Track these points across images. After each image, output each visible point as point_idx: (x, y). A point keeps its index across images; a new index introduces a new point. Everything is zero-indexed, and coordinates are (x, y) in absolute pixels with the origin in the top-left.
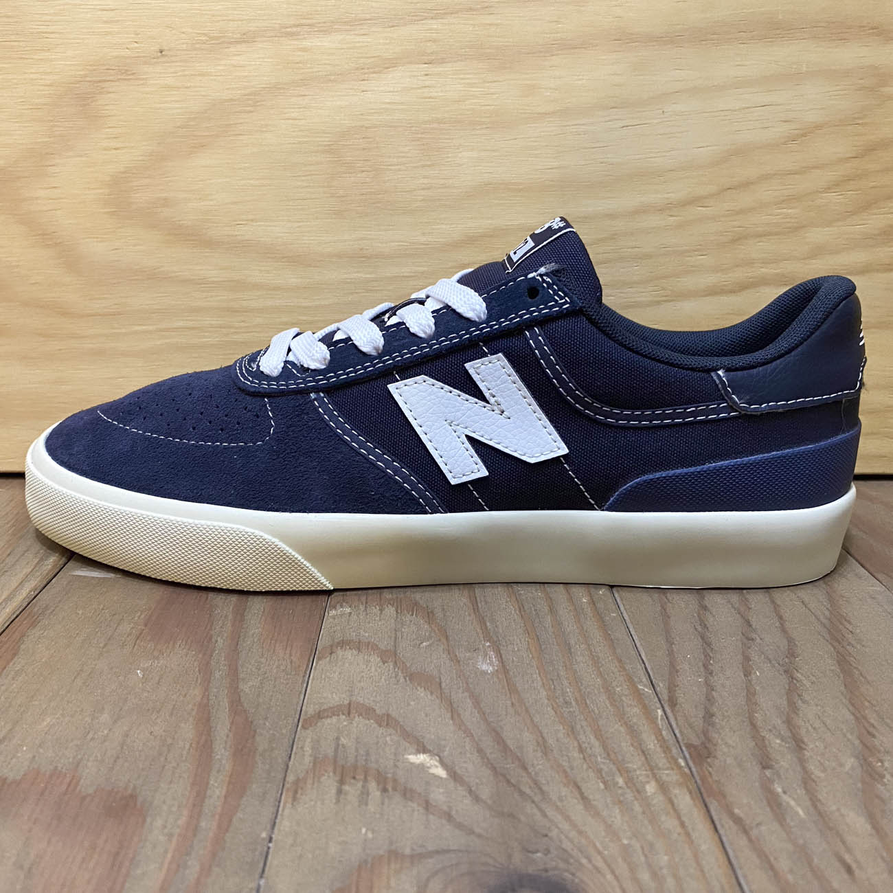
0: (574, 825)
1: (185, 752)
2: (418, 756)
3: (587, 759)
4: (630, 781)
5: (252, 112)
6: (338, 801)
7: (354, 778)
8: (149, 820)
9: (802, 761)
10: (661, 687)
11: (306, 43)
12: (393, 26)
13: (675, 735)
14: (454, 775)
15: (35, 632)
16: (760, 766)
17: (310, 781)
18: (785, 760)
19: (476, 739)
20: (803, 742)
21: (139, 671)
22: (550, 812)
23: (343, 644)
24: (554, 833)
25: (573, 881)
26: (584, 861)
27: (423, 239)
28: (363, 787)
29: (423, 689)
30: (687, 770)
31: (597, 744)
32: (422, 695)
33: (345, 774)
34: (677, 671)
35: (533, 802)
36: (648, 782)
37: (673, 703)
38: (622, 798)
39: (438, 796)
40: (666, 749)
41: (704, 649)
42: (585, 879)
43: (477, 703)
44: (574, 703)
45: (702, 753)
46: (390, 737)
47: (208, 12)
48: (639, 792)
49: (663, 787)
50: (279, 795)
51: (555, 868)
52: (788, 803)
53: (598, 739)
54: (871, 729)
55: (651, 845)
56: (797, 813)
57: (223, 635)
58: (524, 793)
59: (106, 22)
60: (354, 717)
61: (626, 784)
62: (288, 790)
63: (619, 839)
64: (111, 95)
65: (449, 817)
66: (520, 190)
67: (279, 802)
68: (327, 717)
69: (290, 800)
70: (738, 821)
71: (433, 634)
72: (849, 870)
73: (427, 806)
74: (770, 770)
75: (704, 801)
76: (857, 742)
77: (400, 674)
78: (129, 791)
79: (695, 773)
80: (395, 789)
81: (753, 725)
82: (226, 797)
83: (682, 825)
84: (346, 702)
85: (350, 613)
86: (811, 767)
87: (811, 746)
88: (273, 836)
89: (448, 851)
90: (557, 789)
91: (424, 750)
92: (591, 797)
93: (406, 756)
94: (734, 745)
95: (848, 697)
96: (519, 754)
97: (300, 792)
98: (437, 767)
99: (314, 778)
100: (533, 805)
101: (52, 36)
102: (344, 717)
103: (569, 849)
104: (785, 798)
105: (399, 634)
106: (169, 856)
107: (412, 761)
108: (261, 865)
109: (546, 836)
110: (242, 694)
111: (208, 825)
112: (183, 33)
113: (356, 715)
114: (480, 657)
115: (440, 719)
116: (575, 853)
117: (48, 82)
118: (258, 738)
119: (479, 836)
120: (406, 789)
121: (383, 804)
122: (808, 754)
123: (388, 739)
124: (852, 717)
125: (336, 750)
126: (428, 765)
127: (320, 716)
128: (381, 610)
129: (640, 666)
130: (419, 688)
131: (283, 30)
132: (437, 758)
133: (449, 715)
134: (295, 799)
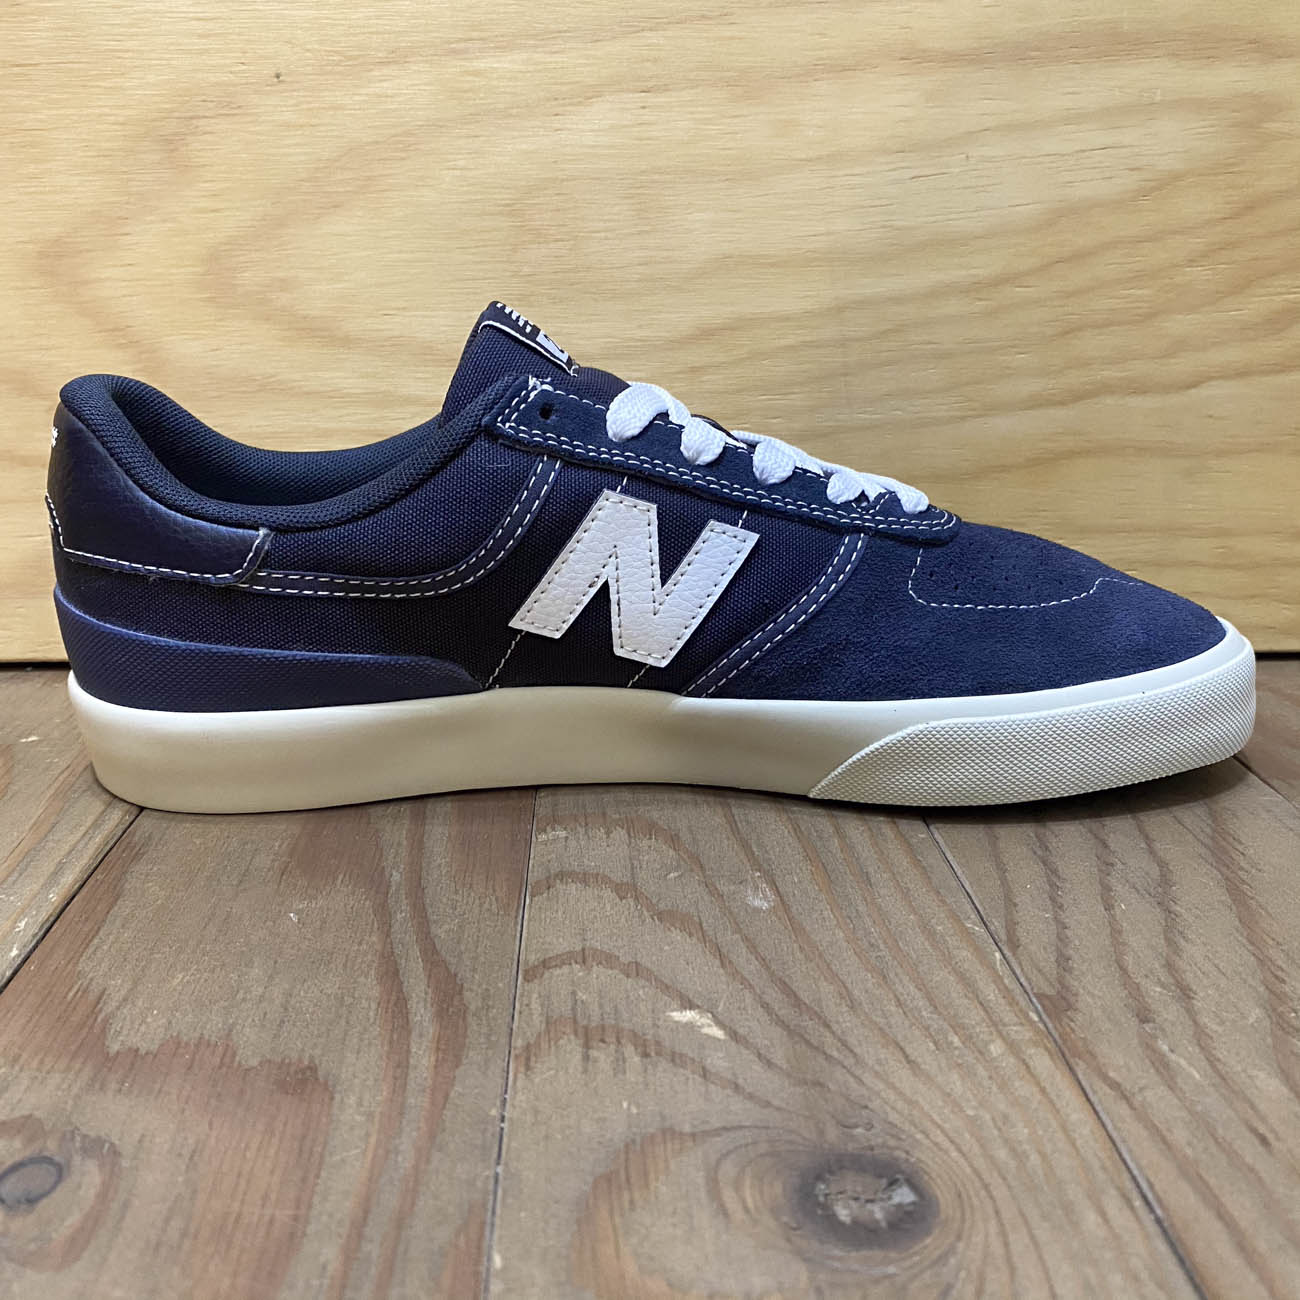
0: (900, 1094)
1: (371, 1014)
2: (684, 1013)
3: (909, 1014)
4: (968, 1039)
5: (403, 159)
6: (585, 1071)
7: (603, 1041)
8: (338, 1097)
9: (1191, 1012)
10: (997, 925)
11: (481, 64)
12: (597, 41)
13: (1021, 984)
14: (734, 1035)
15: (140, 868)
16: (1137, 1020)
17: (544, 1045)
18: (1169, 1012)
19: (758, 991)
20: (1191, 990)
21: (292, 915)
22: (868, 1078)
23: (562, 876)
24: (875, 1104)
25: (907, 1160)
26: (919, 1136)
27: (640, 334)
28: (616, 1051)
29: (678, 931)
30: (1041, 1026)
31: (918, 994)
32: (679, 938)
33: (589, 1037)
34: (1015, 905)
35: (844, 1067)
36: (993, 1041)
37: (1014, 944)
38: (960, 1061)
39: (717, 1061)
40: (1012, 1002)
41: (1048, 876)
42: (923, 1158)
43: (753, 948)
44: (882, 947)
45: (1058, 1005)
46: (642, 991)
47: (343, 22)
48: (982, 1053)
49: (1013, 1047)
50: (506, 1065)
51: (884, 1145)
52: (1178, 1064)
53: (920, 990)
54: (1279, 973)
55: (1006, 1118)
56: (1190, 1076)
57: (399, 867)
58: (831, 1056)
59: (200, 36)
60: (592, 966)
61: (963, 1043)
62: (517, 1057)
63: (962, 1110)
64: (208, 137)
65: (737, 1088)
66: (772, 265)
67: (508, 1073)
68: (556, 966)
69: (522, 1069)
70: (1115, 1085)
71: (682, 863)
72: (1264, 1141)
73: (705, 1074)
74: (1151, 1025)
75: (1068, 1064)
76: (1262, 989)
77: (645, 913)
78: (306, 1063)
79: (1053, 1032)
80: (658, 1054)
81: (1123, 969)
82: (436, 1067)
83: (1043, 1091)
84: (578, 948)
85: (567, 838)
86: (1204, 1020)
87: (1202, 994)
88: (506, 1114)
89: (741, 1127)
90: (872, 1052)
91: (691, 1006)
92: (919, 1060)
93: (667, 1014)
94: (1101, 994)
95: (1245, 934)
96: (816, 1008)
97: (533, 1059)
98: (709, 1026)
99: (549, 1041)
100: (845, 1071)
101: (127, 55)
102: (578, 966)
103: (897, 1122)
104: (1173, 1057)
105: (636, 863)
106: (373, 1140)
107: (677, 1019)
108: (496, 1149)
109: (866, 1107)
110: (436, 941)
111: (417, 1101)
112: (308, 50)
113: (594, 964)
114: (749, 891)
115: (706, 969)
116: (907, 1127)
117: (121, 119)
118: (467, 994)
119: (778, 1109)
120: (673, 1053)
121: (646, 1071)
122: (1199, 1004)
123: (641, 992)
124: (1252, 958)
125: (573, 1009)
126: (699, 1024)
127: (545, 964)
128: (608, 833)
129: (966, 900)
130: (672, 929)
131: (446, 46)
132: (710, 1015)
133: (718, 962)
134: (528, 1068)
